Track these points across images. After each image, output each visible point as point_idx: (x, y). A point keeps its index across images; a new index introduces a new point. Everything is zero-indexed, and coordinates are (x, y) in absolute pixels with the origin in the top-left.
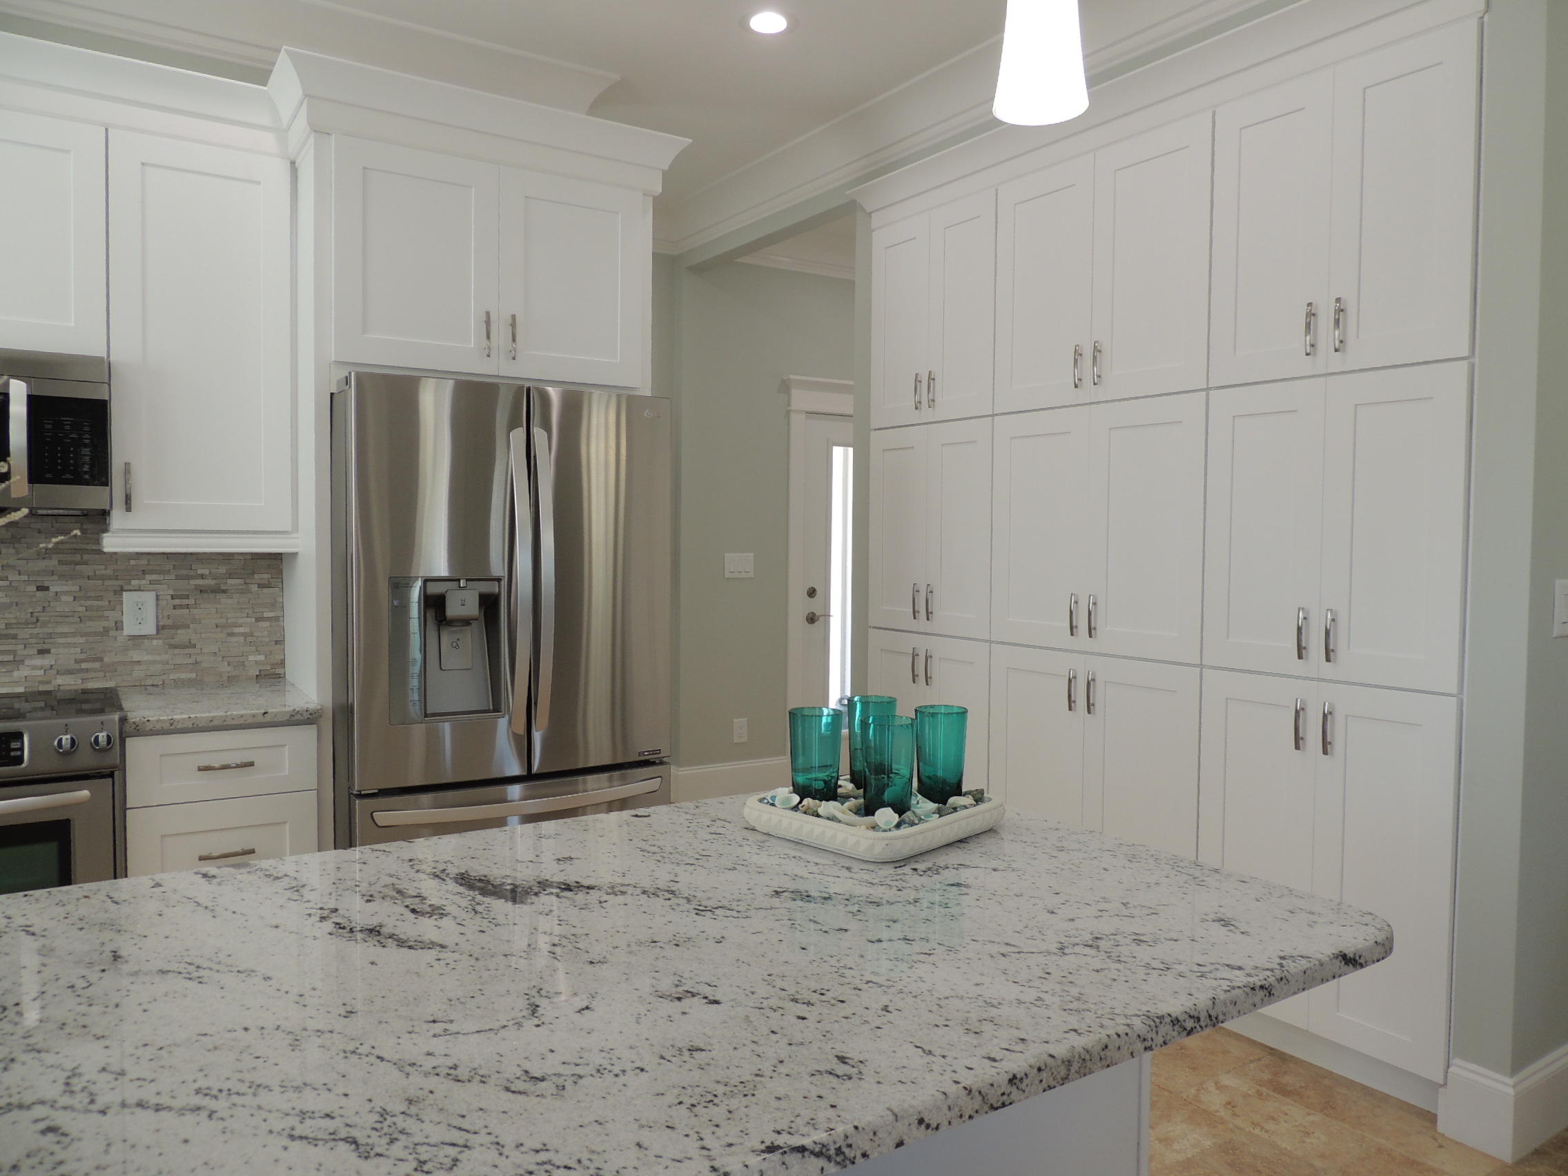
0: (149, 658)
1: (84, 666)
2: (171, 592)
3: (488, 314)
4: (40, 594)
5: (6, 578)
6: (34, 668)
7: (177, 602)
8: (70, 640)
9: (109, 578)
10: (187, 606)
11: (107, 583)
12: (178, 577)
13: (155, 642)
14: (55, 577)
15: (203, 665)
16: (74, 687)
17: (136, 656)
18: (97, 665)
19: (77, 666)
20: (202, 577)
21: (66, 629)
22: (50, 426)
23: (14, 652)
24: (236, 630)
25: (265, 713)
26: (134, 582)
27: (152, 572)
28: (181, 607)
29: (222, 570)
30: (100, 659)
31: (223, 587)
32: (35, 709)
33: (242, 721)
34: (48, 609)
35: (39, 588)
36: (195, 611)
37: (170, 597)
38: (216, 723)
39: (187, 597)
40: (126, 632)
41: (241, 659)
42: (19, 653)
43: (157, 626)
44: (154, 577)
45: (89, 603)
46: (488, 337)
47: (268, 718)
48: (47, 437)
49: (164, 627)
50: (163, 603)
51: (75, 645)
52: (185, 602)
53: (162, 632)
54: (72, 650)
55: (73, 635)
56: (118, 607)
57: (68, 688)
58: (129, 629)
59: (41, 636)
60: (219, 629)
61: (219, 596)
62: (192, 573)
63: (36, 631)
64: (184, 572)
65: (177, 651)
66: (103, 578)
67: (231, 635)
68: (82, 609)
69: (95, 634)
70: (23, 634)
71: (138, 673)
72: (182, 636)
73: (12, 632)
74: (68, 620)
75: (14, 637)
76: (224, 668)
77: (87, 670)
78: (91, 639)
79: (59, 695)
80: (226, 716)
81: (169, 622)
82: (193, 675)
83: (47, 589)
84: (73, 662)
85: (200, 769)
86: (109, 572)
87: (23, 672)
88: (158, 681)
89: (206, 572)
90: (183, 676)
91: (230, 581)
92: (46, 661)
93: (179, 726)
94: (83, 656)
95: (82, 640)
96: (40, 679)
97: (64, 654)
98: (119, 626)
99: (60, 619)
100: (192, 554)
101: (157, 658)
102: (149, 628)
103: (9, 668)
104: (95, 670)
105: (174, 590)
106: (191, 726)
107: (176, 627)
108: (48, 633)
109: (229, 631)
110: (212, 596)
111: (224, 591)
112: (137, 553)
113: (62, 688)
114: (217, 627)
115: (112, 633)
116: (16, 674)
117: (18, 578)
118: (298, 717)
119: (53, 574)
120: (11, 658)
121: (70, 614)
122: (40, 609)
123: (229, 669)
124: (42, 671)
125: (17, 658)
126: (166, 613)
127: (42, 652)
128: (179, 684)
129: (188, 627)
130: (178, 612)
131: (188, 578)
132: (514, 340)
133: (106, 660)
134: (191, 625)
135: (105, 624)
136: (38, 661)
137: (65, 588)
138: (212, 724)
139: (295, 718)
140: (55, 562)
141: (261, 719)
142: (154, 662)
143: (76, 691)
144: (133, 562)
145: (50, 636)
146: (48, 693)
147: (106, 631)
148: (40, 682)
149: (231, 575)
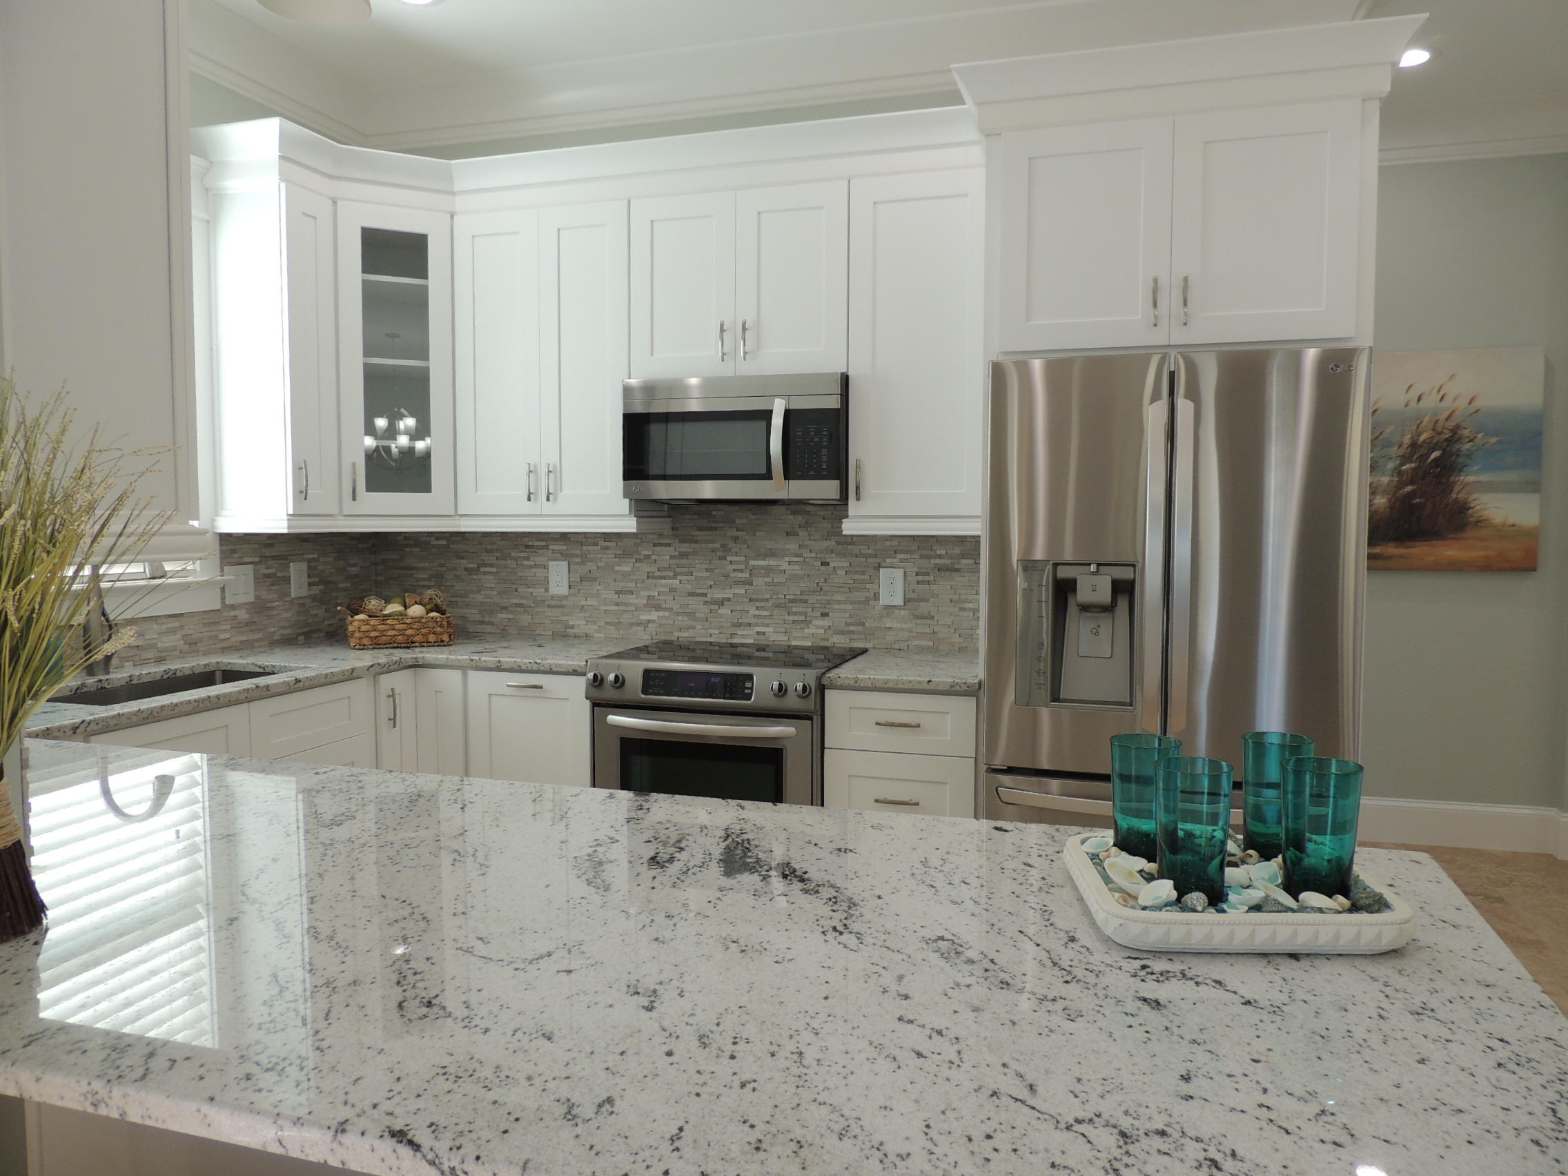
0: (899, 625)
1: (851, 628)
2: (915, 570)
3: (1156, 281)
4: (823, 568)
5: (801, 556)
6: (818, 627)
7: (920, 578)
8: (842, 606)
9: (871, 556)
10: (928, 583)
11: (869, 560)
12: (922, 557)
13: (903, 612)
14: (834, 555)
15: (940, 635)
16: (844, 646)
17: (888, 623)
18: (860, 628)
19: (846, 628)
20: (940, 557)
21: (839, 597)
22: (801, 434)
23: (805, 614)
24: (966, 605)
25: (929, 681)
26: (889, 560)
27: (902, 552)
28: (923, 582)
29: (957, 551)
30: (863, 624)
31: (957, 566)
32: (818, 660)
33: (910, 686)
34: (828, 581)
35: (823, 564)
36: (933, 587)
37: (914, 574)
38: (890, 685)
39: (928, 574)
40: (881, 603)
41: (970, 632)
42: (809, 614)
43: (905, 598)
44: (903, 556)
45: (856, 577)
46: (1155, 305)
47: (931, 686)
48: (799, 442)
49: (910, 600)
50: (909, 579)
51: (844, 611)
52: (927, 578)
53: (908, 604)
54: (844, 615)
55: (845, 602)
56: (877, 581)
57: (841, 645)
58: (884, 600)
59: (823, 602)
60: (952, 604)
61: (954, 574)
62: (933, 553)
63: (819, 598)
64: (926, 552)
65: (919, 621)
66: (866, 556)
67: (962, 609)
68: (851, 581)
69: (860, 602)
70: (812, 599)
71: (890, 637)
72: (924, 608)
73: (804, 597)
74: (842, 590)
75: (806, 601)
76: (956, 639)
77: (853, 632)
78: (857, 606)
79: (835, 651)
80: (898, 680)
81: (914, 596)
82: (931, 644)
83: (828, 564)
84: (843, 624)
85: (877, 724)
86: (871, 552)
87: (812, 630)
88: (903, 645)
89: (944, 552)
90: (923, 643)
91: (963, 561)
92: (826, 622)
93: (862, 685)
94: (850, 620)
95: (850, 607)
96: (821, 636)
97: (838, 618)
98: (876, 597)
99: (835, 589)
100: (932, 536)
101: (904, 626)
102: (899, 601)
103: (802, 626)
104: (859, 633)
105: (919, 568)
106: (870, 685)
107: (920, 600)
108: (828, 601)
109: (961, 606)
110: (948, 573)
111: (958, 570)
112: (891, 536)
113: (836, 645)
114: (951, 601)
115: (872, 603)
116: (806, 630)
117: (809, 555)
118: (957, 688)
119: (832, 552)
120: (803, 618)
121: (843, 585)
122: (822, 580)
123: (961, 640)
124: (823, 631)
125: (808, 619)
126: (911, 587)
127: (825, 615)
128: (921, 650)
129: (928, 601)
130: (921, 586)
131: (929, 557)
132: (1185, 304)
133: (867, 625)
134: (931, 600)
135: (867, 594)
136: (821, 622)
137: (840, 564)
138: (886, 686)
139: (954, 689)
140: (833, 543)
141: (926, 686)
142: (902, 629)
143: (845, 648)
144: (888, 543)
145: (829, 602)
146: (827, 648)
147: (868, 599)
148: (822, 639)
149: (963, 556)
